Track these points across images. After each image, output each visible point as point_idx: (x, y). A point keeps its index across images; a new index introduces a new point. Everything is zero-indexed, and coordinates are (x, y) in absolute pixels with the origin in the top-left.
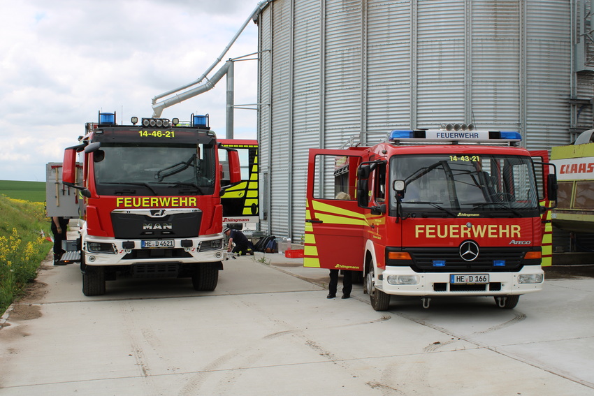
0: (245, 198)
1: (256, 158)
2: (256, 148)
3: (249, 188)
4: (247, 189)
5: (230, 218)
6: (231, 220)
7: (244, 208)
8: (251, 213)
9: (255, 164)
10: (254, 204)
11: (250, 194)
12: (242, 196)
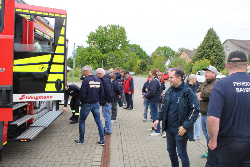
0: (48, 72)
1: (63, 29)
2: (64, 18)
3: (53, 61)
4: (51, 63)
5: (29, 95)
6: (31, 98)
7: (47, 85)
8: (55, 90)
9: (62, 36)
10: (59, 80)
11: (54, 68)
12: (45, 70)
